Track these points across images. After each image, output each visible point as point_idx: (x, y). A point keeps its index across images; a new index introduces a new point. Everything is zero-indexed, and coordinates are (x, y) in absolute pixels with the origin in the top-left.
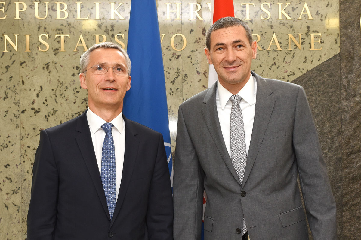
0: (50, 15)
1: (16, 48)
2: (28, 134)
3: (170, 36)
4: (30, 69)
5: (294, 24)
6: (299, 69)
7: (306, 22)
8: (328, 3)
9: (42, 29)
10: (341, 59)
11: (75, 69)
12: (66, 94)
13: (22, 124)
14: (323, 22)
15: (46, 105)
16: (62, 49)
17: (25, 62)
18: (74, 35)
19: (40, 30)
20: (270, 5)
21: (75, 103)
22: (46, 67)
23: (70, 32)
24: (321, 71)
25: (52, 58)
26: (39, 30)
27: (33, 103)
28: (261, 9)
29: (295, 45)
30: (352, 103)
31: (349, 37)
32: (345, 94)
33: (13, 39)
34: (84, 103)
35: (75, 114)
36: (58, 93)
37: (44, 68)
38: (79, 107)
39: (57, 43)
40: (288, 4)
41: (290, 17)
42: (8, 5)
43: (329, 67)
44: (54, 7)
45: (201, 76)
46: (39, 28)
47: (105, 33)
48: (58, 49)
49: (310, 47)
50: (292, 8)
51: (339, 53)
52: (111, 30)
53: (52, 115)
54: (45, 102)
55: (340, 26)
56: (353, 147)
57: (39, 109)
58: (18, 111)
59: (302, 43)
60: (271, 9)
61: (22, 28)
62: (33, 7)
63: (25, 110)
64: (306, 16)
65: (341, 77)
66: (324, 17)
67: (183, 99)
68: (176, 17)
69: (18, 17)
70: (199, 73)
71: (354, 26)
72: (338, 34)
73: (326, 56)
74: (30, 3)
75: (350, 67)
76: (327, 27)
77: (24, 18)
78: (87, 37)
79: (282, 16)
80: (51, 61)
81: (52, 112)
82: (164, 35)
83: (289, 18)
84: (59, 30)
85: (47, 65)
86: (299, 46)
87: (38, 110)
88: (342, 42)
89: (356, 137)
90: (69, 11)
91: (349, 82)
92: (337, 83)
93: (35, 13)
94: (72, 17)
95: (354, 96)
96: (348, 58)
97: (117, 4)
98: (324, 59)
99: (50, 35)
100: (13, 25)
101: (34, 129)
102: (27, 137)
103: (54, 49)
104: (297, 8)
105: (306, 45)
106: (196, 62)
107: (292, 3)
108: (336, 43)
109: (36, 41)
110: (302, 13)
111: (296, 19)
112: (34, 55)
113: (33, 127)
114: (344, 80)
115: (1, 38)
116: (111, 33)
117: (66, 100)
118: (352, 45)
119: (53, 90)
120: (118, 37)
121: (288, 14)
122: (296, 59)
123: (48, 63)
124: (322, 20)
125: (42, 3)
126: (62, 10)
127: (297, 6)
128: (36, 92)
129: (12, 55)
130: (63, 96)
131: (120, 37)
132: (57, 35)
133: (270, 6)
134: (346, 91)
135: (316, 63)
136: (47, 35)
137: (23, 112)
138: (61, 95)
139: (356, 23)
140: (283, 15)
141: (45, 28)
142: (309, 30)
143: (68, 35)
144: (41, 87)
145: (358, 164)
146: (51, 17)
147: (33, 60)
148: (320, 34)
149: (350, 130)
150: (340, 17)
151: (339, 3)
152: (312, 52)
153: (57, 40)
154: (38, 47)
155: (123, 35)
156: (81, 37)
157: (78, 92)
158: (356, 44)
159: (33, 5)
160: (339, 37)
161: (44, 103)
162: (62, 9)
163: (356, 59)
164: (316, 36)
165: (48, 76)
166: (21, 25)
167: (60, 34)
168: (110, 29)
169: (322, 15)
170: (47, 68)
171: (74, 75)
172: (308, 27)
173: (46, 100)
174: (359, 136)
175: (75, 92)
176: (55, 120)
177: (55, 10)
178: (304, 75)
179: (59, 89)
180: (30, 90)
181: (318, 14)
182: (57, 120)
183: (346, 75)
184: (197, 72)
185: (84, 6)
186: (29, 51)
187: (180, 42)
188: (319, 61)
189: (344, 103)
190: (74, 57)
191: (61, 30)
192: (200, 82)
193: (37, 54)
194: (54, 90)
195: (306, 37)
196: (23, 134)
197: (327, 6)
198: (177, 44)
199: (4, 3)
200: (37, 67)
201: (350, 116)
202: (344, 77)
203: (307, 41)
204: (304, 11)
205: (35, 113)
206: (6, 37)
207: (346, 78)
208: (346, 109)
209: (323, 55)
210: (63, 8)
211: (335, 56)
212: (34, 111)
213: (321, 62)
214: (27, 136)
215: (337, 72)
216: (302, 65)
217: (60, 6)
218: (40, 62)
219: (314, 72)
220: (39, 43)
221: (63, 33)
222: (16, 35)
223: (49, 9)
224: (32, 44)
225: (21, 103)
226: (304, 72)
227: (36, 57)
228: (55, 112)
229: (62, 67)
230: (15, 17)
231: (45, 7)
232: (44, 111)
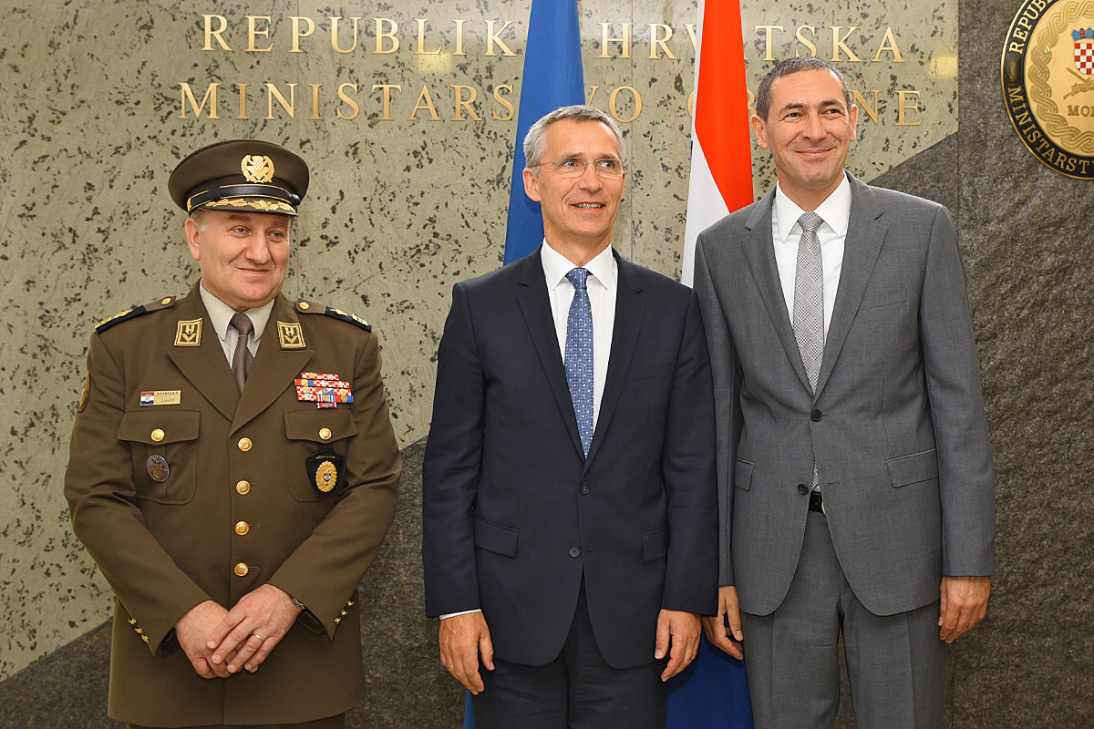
0: (362, 45)
1: (291, 111)
2: (314, 290)
3: (608, 91)
4: (320, 155)
5: (865, 70)
6: (874, 163)
7: (890, 68)
8: (936, 27)
9: (345, 72)
10: (961, 145)
11: (412, 155)
12: (392, 207)
13: (301, 268)
14: (925, 66)
15: (350, 229)
16: (386, 116)
17: (308, 141)
18: (410, 86)
19: (341, 74)
20: (816, 29)
21: (409, 226)
22: (351, 151)
23: (403, 80)
24: (920, 168)
25: (363, 133)
26: (338, 76)
27: (324, 225)
28: (796, 38)
29: (866, 114)
30: (980, 237)
31: (977, 100)
32: (966, 217)
33: (286, 95)
34: (429, 228)
35: (410, 249)
36: (376, 206)
37: (347, 153)
38: (418, 235)
39: (377, 102)
40: (852, 29)
41: (856, 56)
42: (277, 23)
43: (934, 160)
44: (370, 29)
45: (671, 175)
46: (339, 71)
47: (475, 83)
48: (377, 116)
49: (897, 120)
50: (862, 37)
51: (956, 133)
52: (487, 77)
53: (363, 250)
54: (349, 224)
55: (960, 76)
56: (981, 327)
57: (336, 238)
58: (294, 241)
59: (880, 111)
60: (818, 38)
61: (305, 70)
62: (327, 28)
63: (309, 239)
64: (889, 55)
65: (958, 182)
66: (926, 57)
67: (633, 222)
68: (621, 52)
69: (296, 48)
70: (665, 168)
71: (987, 76)
72: (955, 93)
73: (928, 139)
74: (321, 19)
75: (978, 162)
76: (932, 76)
77: (308, 50)
78: (436, 90)
79: (840, 54)
80: (362, 140)
81: (363, 244)
82: (595, 88)
83: (853, 58)
84: (380, 75)
85: (355, 146)
86: (874, 115)
87: (334, 240)
88: (962, 109)
89: (987, 306)
90: (401, 37)
91: (974, 192)
92: (952, 194)
93: (331, 41)
94: (407, 48)
95: (986, 222)
96: (974, 142)
97: (501, 23)
98: (925, 144)
99: (361, 86)
100: (287, 63)
101: (325, 279)
102: (311, 295)
103: (368, 114)
104: (872, 37)
105: (889, 115)
106: (660, 147)
107: (861, 27)
108: (951, 111)
109: (333, 99)
110: (882, 48)
111: (868, 61)
112: (329, 127)
113: (324, 274)
114: (966, 187)
115: (262, 90)
116: (486, 83)
117: (393, 220)
118: (984, 116)
119: (365, 199)
120: (501, 91)
121: (853, 49)
122: (868, 142)
123: (356, 144)
124: (922, 64)
125: (345, 19)
126: (387, 35)
127: (870, 34)
128: (332, 203)
129: (282, 126)
130: (385, 211)
131: (504, 92)
132: (375, 86)
133: (815, 32)
134: (969, 211)
135: (910, 153)
136: (355, 86)
137: (303, 244)
138: (382, 209)
139: (992, 71)
140: (841, 52)
141: (352, 72)
142: (894, 84)
143: (399, 87)
144: (341, 193)
145: (991, 363)
146: (364, 49)
147: (327, 135)
148: (918, 92)
149: (976, 293)
150: (960, 58)
151: (957, 30)
152: (900, 129)
153: (375, 96)
154: (336, 111)
155: (510, 88)
156: (425, 91)
157: (416, 204)
158: (993, 113)
159: (327, 23)
160: (957, 99)
161: (346, 226)
162: (386, 32)
163: (991, 144)
164: (909, 97)
165: (356, 170)
166: (303, 66)
167: (382, 83)
168: (484, 73)
169: (922, 53)
170: (355, 153)
171: (408, 169)
172: (893, 78)
173: (351, 220)
174: (993, 305)
175: (411, 205)
176: (368, 261)
177: (372, 35)
178: (883, 175)
179: (378, 197)
180: (319, 198)
181: (913, 50)
182: (371, 260)
183: (971, 178)
184: (663, 166)
185: (432, 27)
186: (318, 118)
187: (629, 104)
188: (914, 147)
189: (965, 235)
190: (409, 130)
191: (385, 76)
192: (669, 186)
193: (333, 124)
194: (368, 199)
195: (888, 99)
196: (303, 289)
197: (932, 36)
198: (621, 109)
199: (269, 18)
200: (333, 151)
201: (976, 264)
202: (965, 182)
203: (891, 106)
204: (885, 45)
205: (328, 245)
206: (271, 87)
207: (970, 184)
208: (969, 248)
209: (922, 137)
210: (390, 30)
211: (949, 137)
212: (325, 242)
213: (919, 150)
214: (310, 292)
215: (952, 171)
216: (879, 157)
217: (383, 26)
218: (339, 139)
219: (903, 171)
220: (338, 102)
221: (387, 82)
222: (292, 85)
223: (360, 32)
224: (324, 104)
225: (299, 224)
226: (884, 170)
227: (332, 130)
228: (369, 244)
229: (385, 152)
230: (291, 48)
231: (353, 27)
232: (346, 243)
